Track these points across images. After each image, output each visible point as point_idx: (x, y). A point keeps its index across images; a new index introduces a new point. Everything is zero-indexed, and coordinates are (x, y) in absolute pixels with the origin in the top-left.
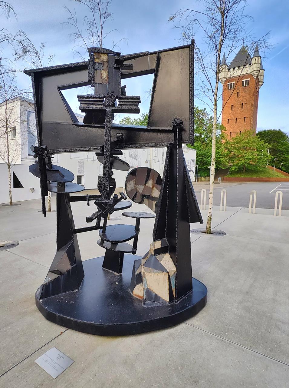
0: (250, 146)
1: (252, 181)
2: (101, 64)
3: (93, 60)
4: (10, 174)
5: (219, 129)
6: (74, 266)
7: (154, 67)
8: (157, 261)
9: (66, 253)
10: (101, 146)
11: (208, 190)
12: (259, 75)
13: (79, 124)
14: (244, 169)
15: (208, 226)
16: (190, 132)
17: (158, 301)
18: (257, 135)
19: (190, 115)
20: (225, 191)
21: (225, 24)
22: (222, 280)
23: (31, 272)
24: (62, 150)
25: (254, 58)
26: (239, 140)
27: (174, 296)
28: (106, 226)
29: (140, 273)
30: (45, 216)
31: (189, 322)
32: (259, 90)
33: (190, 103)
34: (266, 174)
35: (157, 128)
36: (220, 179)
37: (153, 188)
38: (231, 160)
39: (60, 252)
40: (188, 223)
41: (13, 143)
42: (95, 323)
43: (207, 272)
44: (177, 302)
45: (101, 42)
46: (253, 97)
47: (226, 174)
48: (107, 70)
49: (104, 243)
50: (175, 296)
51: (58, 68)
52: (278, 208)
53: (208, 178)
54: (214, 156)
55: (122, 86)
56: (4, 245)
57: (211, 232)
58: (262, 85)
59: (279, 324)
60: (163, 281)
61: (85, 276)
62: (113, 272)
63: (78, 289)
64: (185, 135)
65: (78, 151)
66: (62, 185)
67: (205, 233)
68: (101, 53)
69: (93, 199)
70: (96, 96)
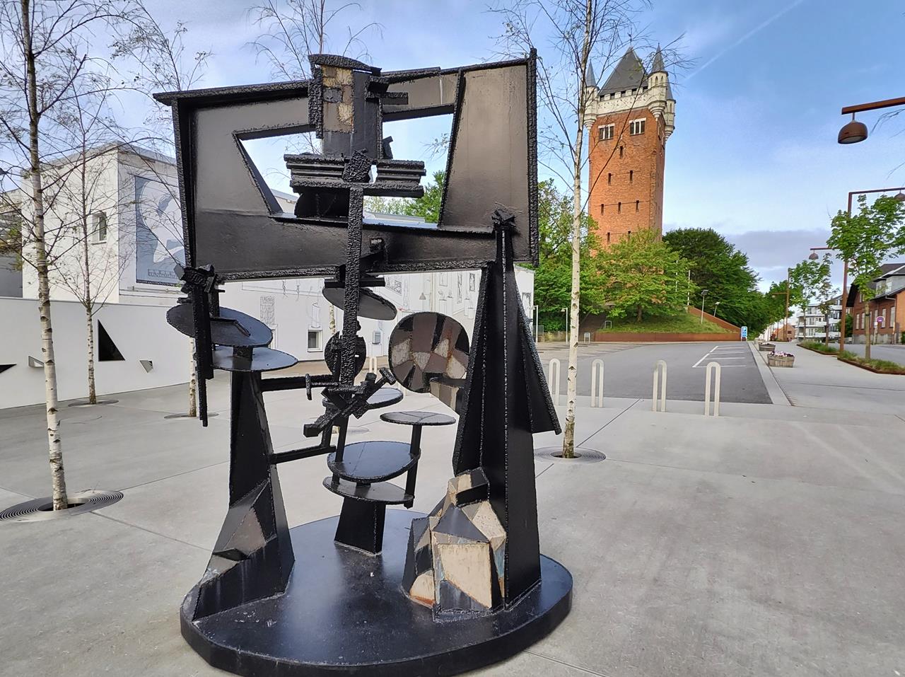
0: (650, 264)
1: (656, 340)
2: (339, 89)
3: (321, 80)
4: (92, 327)
5: (583, 226)
6: (271, 538)
7: (451, 99)
8: (464, 520)
9: (253, 510)
10: (336, 267)
11: (564, 362)
12: (666, 111)
13: (284, 216)
14: (640, 313)
15: (567, 441)
16: (530, 239)
17: (468, 608)
18: (664, 239)
19: (530, 203)
20: (601, 362)
21: (593, 10)
22: (602, 557)
23: (162, 561)
24: (243, 273)
25: (655, 75)
26: (627, 251)
27: (503, 596)
28: (344, 446)
29: (426, 548)
30: (205, 424)
31: (536, 649)
32: (664, 143)
33: (529, 178)
34: (685, 326)
35: (461, 229)
36: (587, 335)
37: (449, 357)
38: (610, 294)
39: (238, 510)
40: (530, 434)
41: (100, 253)
42: (328, 665)
43: (569, 540)
44: (509, 609)
45: (322, 29)
46: (654, 158)
47: (601, 326)
48: (352, 104)
49: (339, 484)
50: (505, 595)
51: (236, 91)
52: (712, 399)
53: (562, 333)
54: (576, 287)
55: (384, 138)
56: (86, 500)
57: (574, 455)
58: (672, 132)
59: (721, 641)
60: (479, 562)
61: (296, 564)
62: (361, 551)
63: (283, 591)
64: (520, 245)
65: (282, 276)
66: (244, 354)
67: (561, 457)
68: (339, 67)
69: (320, 384)
70: (328, 159)
